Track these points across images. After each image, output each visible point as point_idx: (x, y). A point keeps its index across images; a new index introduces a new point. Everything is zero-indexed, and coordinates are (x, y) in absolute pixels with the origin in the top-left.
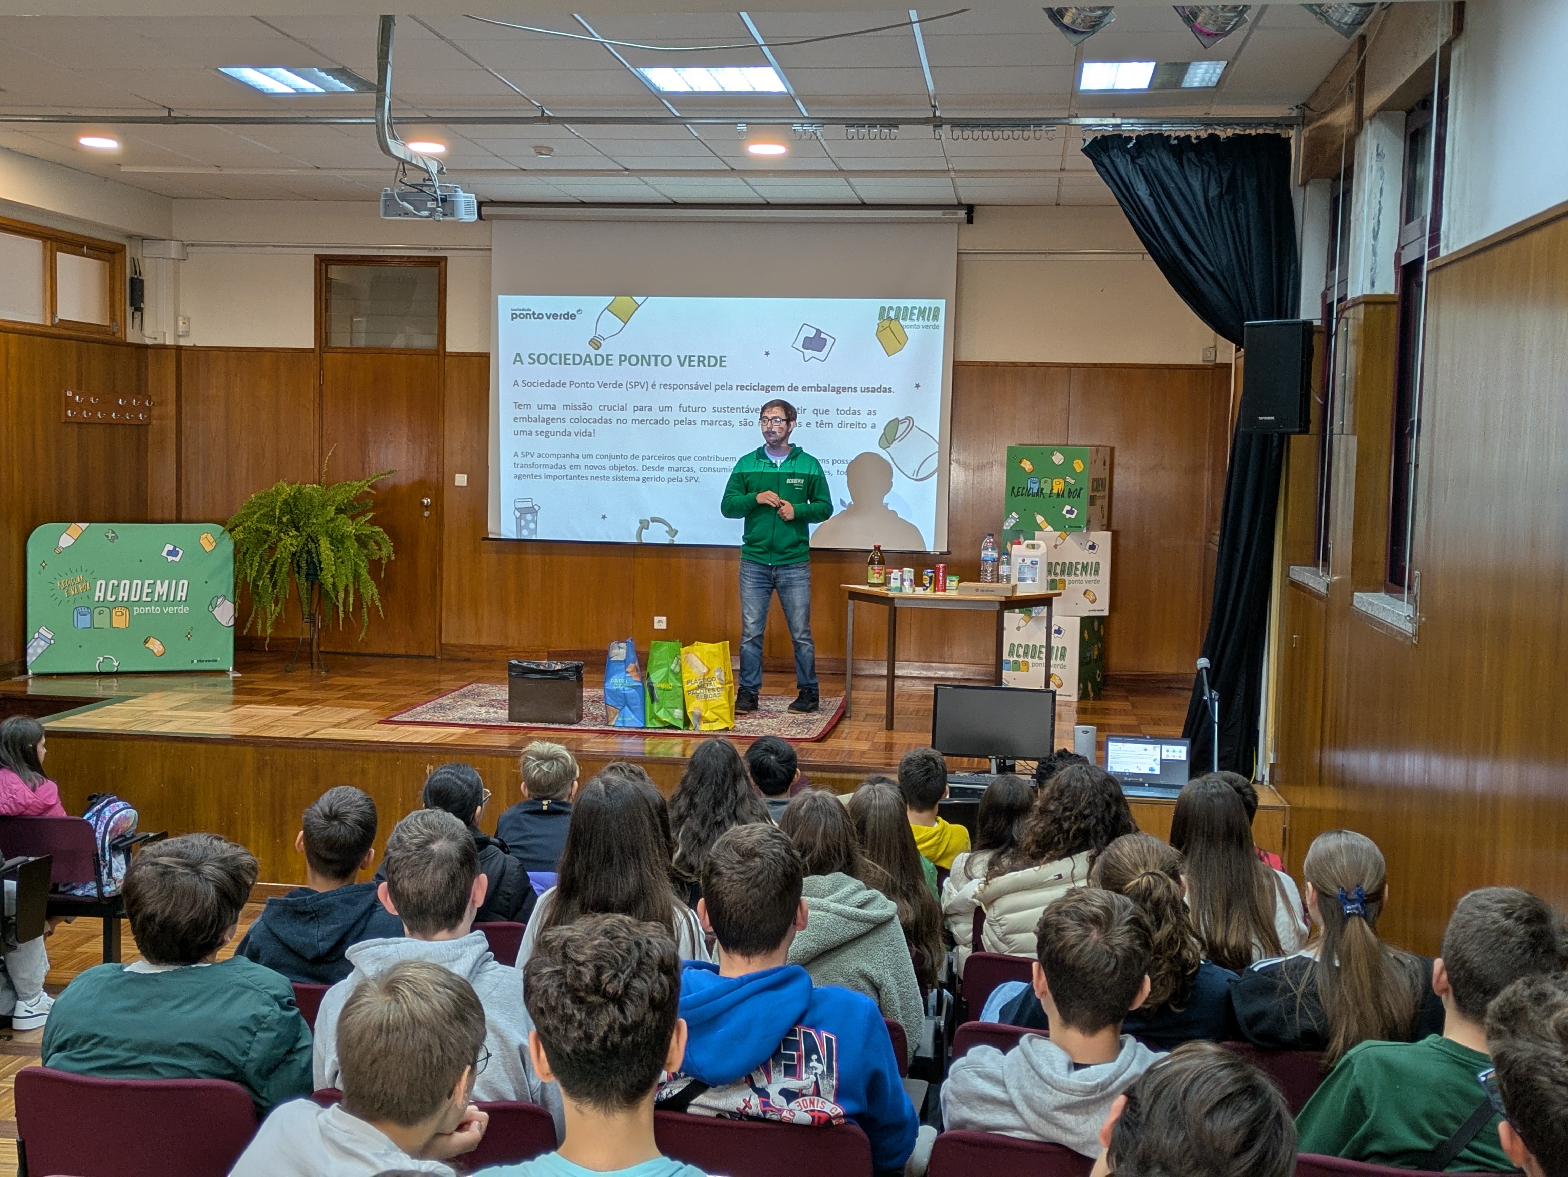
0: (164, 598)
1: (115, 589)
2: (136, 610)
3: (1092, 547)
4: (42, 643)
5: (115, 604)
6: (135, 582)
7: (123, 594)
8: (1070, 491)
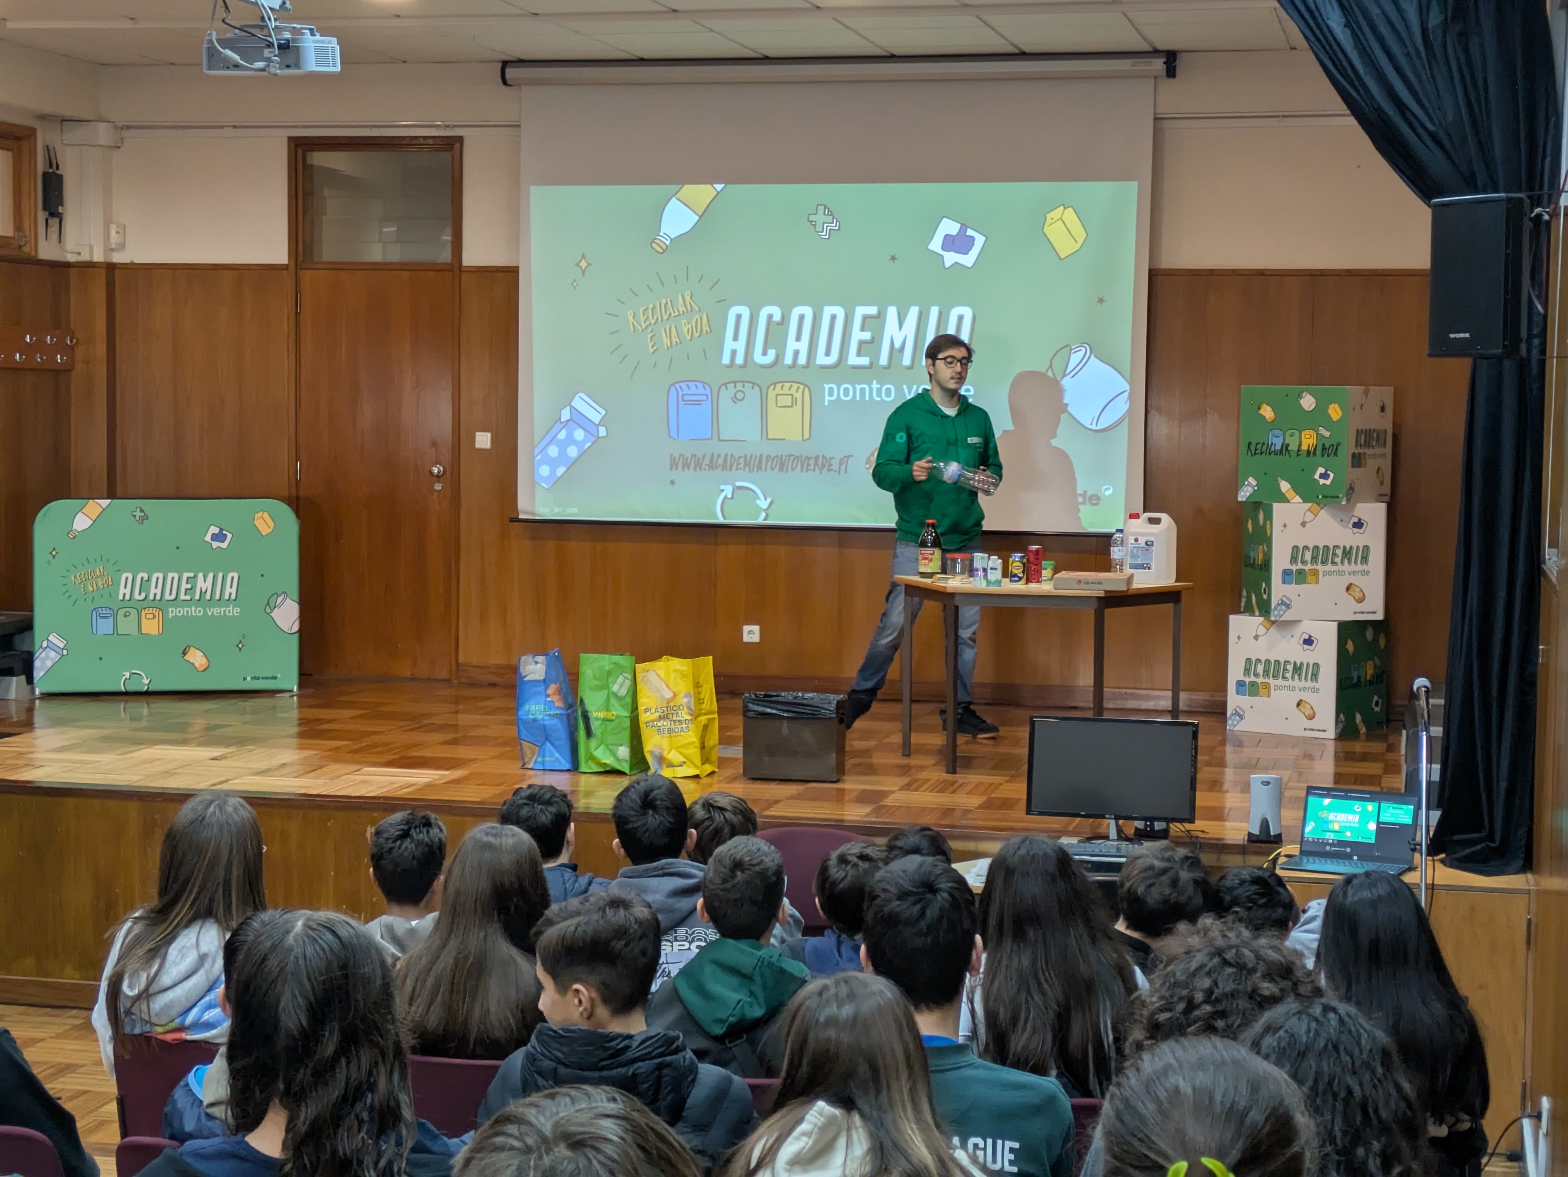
0: (208, 597)
1: (145, 585)
2: (172, 612)
3: (1358, 525)
4: (52, 654)
5: (144, 604)
6: (170, 575)
7: (154, 591)
8: (1324, 448)
